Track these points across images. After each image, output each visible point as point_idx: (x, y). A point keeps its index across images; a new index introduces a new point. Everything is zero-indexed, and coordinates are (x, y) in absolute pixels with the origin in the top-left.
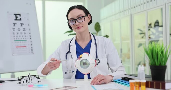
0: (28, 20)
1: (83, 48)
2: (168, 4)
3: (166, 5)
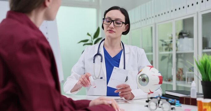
0: (46, 27)
1: (112, 56)
2: (201, 13)
3: (198, 13)
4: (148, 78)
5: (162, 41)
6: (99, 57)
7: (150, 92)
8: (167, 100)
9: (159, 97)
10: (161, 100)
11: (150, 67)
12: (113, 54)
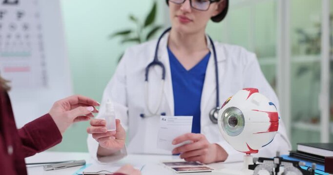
1: (188, 67)
4: (242, 116)
5: (300, 31)
6: (157, 69)
7: (248, 150)
8: (296, 164)
9: (277, 157)
10: (283, 163)
11: (249, 92)
12: (188, 64)
